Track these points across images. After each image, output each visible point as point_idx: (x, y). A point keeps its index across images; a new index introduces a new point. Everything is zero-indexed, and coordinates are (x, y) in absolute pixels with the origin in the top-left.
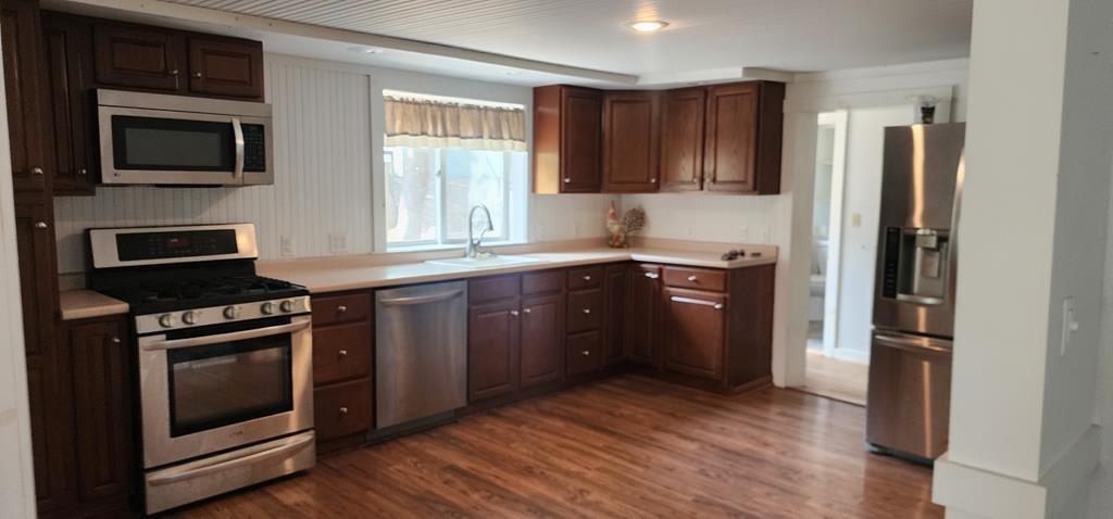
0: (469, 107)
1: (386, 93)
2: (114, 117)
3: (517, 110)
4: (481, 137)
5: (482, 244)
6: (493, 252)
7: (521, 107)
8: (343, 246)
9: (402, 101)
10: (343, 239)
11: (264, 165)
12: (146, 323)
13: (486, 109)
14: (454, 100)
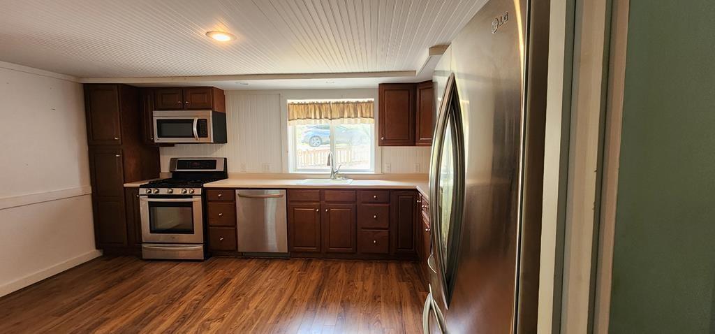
0: (337, 103)
1: (289, 101)
2: (157, 120)
3: (369, 102)
4: (343, 117)
5: (339, 173)
6: (346, 177)
7: (373, 100)
8: (268, 169)
9: (299, 104)
10: (268, 166)
11: (207, 135)
12: (143, 191)
13: (348, 103)
14: (328, 101)
